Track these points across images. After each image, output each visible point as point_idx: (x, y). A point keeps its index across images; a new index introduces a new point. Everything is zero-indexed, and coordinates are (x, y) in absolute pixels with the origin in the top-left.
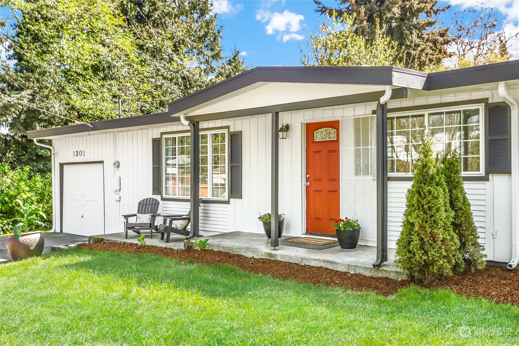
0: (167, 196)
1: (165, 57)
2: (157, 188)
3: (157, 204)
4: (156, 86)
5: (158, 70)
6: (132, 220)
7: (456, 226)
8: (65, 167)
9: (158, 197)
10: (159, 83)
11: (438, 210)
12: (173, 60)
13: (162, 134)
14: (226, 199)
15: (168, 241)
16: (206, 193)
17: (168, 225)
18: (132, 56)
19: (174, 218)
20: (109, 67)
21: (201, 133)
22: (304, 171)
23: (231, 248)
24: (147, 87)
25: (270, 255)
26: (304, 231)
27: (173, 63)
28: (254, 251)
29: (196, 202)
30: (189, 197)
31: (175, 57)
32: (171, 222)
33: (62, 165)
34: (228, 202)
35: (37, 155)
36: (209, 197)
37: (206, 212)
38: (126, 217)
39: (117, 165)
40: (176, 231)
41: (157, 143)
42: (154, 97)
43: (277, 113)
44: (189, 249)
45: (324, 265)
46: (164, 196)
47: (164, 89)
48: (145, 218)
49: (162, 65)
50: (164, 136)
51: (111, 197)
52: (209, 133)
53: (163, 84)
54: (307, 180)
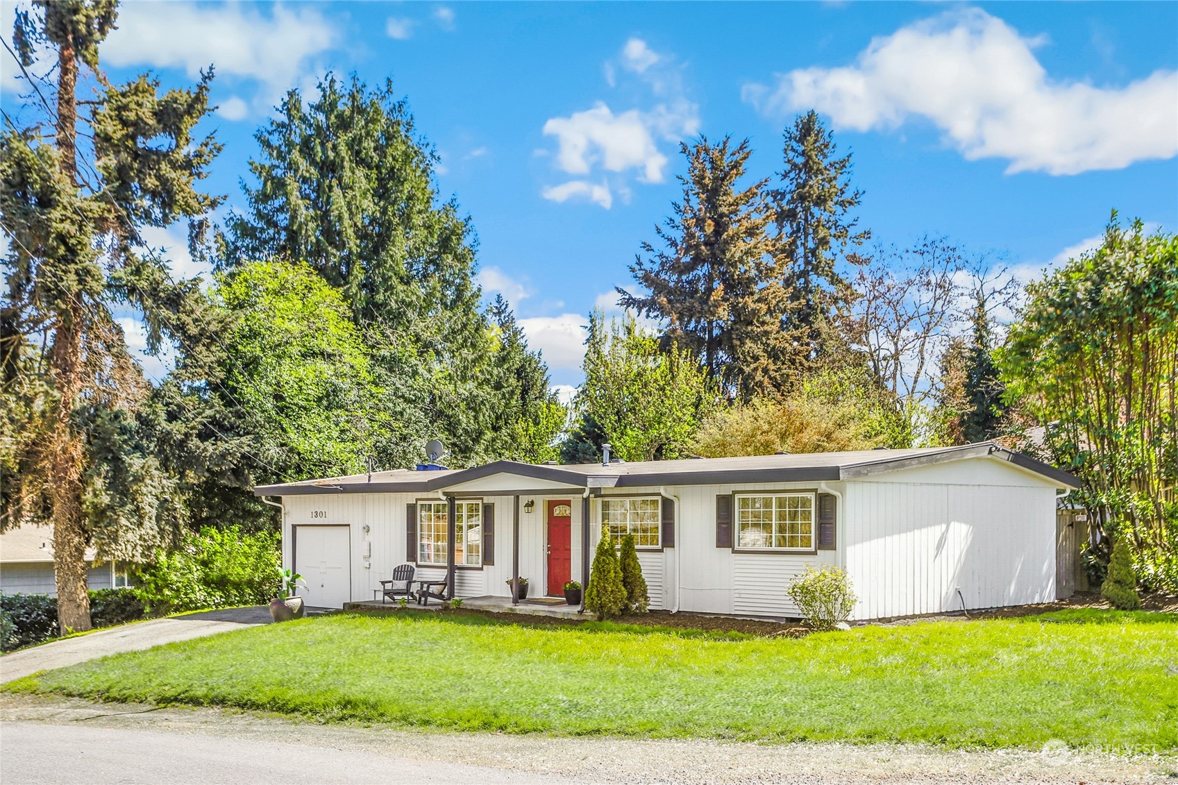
0: (423, 563)
1: (407, 369)
2: (412, 555)
3: (412, 571)
4: (395, 413)
5: (397, 389)
6: (388, 586)
7: (625, 583)
8: (298, 529)
9: (413, 564)
10: (398, 409)
11: (609, 572)
12: (417, 373)
13: (417, 500)
14: (480, 565)
15: (425, 605)
16: (461, 559)
17: (425, 589)
18: (364, 374)
19: (430, 584)
20: (334, 391)
21: (457, 502)
22: (546, 541)
23: (481, 606)
24: (383, 416)
25: (511, 609)
26: (546, 593)
27: (417, 377)
28: (499, 607)
29: (452, 568)
30: (446, 564)
31: (421, 369)
32: (428, 587)
33: (294, 527)
34: (481, 569)
35: (244, 510)
36: (465, 564)
37: (461, 578)
38: (383, 583)
39: (367, 529)
40: (433, 595)
41: (411, 509)
42: (392, 431)
43: (518, 497)
44: (446, 609)
45: (548, 614)
46: (419, 563)
47: (406, 416)
48: (401, 585)
49: (403, 381)
50: (419, 502)
51: (359, 563)
52: (464, 503)
53: (404, 410)
54: (549, 549)
